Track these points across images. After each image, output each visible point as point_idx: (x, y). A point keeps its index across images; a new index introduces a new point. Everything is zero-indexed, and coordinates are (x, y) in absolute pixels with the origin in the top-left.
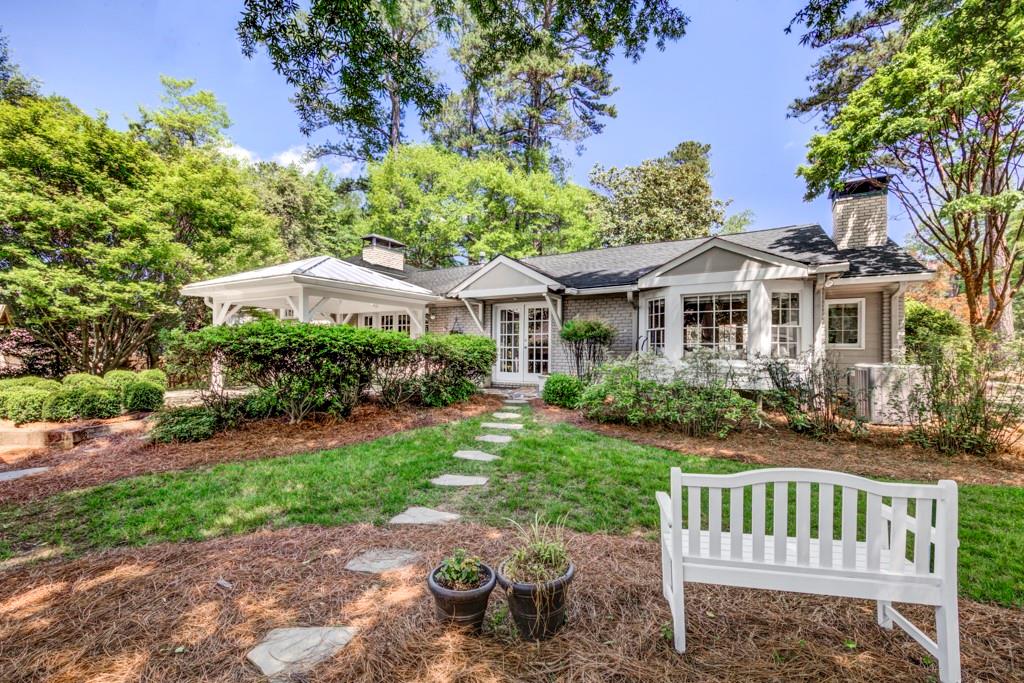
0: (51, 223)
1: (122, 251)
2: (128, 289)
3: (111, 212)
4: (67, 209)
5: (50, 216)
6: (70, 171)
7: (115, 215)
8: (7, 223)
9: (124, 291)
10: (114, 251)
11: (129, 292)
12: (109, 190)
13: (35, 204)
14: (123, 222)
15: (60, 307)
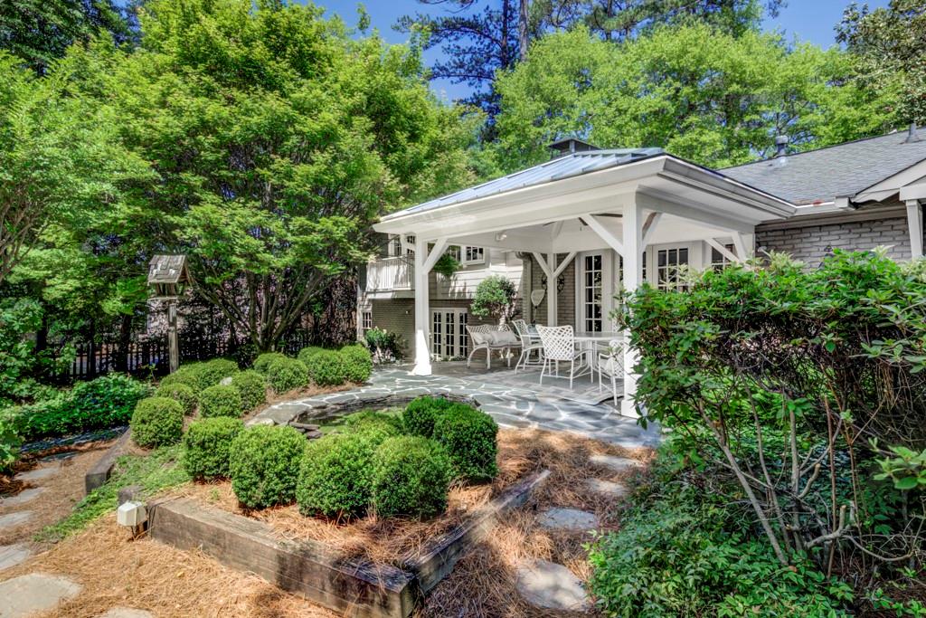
0: (231, 134)
1: (313, 169)
2: (319, 227)
3: (296, 113)
4: (247, 112)
5: (228, 125)
6: (248, 61)
7: (302, 118)
8: (184, 140)
9: (313, 230)
10: (301, 169)
11: (320, 231)
12: (291, 85)
13: (214, 109)
14: (311, 126)
15: (242, 256)
